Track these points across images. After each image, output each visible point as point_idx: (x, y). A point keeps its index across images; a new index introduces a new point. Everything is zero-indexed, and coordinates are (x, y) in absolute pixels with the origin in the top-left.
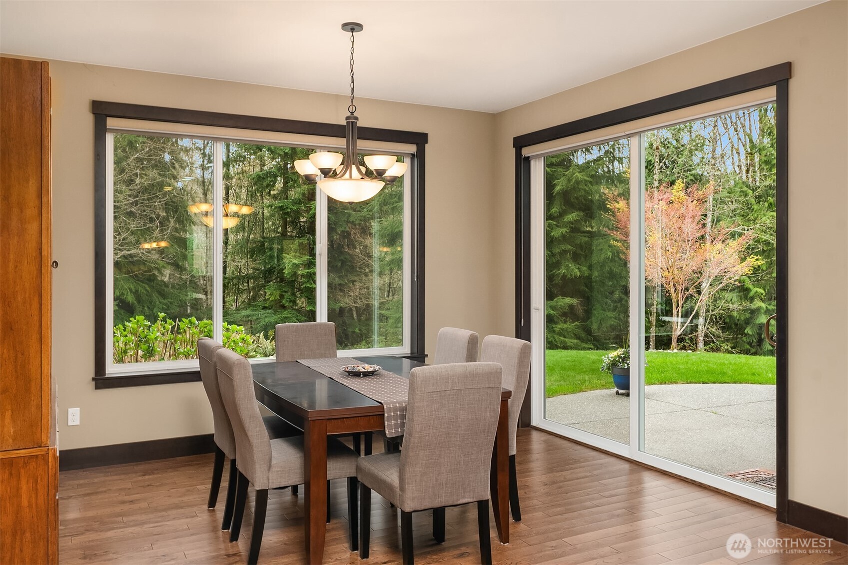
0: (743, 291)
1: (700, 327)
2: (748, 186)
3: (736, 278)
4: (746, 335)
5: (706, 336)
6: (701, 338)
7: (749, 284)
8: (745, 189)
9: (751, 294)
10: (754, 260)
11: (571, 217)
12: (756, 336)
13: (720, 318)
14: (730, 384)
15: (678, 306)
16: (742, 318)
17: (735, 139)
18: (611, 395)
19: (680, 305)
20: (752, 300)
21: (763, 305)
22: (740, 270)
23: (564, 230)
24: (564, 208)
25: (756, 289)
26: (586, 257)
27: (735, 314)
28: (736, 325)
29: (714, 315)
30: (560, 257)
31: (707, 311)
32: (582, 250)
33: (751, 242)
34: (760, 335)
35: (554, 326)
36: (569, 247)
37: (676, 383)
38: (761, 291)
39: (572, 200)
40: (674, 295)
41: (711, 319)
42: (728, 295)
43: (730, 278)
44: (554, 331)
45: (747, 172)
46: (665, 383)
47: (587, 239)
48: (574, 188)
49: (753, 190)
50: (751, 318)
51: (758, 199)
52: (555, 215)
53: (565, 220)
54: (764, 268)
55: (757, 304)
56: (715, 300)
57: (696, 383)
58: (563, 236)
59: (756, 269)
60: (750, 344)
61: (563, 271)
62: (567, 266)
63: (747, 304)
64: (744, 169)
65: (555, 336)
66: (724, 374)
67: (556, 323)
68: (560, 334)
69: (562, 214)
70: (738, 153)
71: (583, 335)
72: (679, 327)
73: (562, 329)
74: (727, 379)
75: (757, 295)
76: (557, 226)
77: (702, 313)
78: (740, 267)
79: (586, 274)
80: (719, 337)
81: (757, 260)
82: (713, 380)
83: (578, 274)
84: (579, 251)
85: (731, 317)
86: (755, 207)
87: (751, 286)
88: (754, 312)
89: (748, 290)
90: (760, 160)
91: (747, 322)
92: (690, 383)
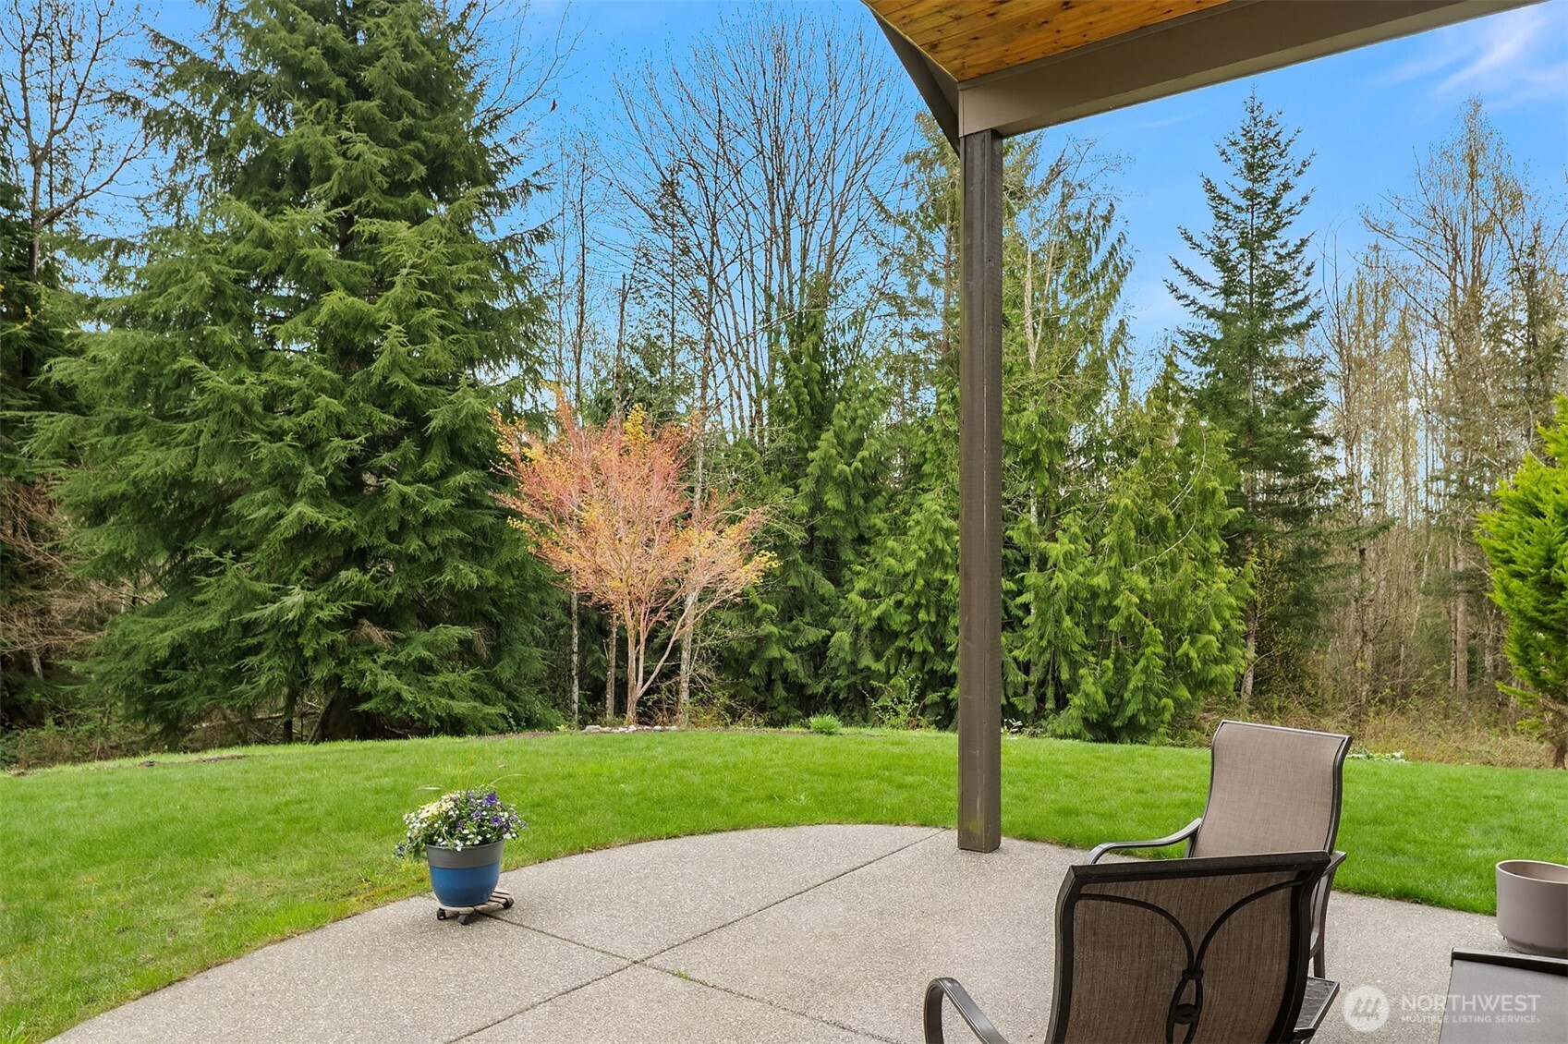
0: (746, 608)
1: (683, 667)
2: (754, 447)
3: (738, 591)
4: (750, 676)
5: (692, 681)
6: (685, 685)
7: (755, 599)
8: (750, 450)
9: (759, 613)
10: (765, 559)
11: (463, 477)
12: (765, 678)
13: (713, 652)
14: (724, 834)
15: (638, 642)
16: (746, 651)
17: (735, 379)
18: (418, 926)
19: (642, 639)
20: (759, 622)
21: (775, 630)
22: (747, 576)
23: (448, 502)
24: (449, 462)
25: (765, 606)
26: (491, 552)
27: (735, 645)
28: (737, 660)
29: (704, 648)
30: (444, 551)
31: (694, 641)
32: (485, 540)
33: (757, 533)
34: (769, 675)
35: (429, 679)
36: (458, 533)
37: (606, 846)
38: (772, 608)
39: (466, 450)
40: (630, 624)
41: (700, 656)
42: (724, 616)
43: (728, 591)
44: (430, 689)
45: (753, 425)
46: (582, 851)
47: (491, 520)
48: (467, 427)
49: (761, 453)
50: (757, 649)
51: (768, 464)
52: (433, 474)
53: (451, 483)
54: (778, 573)
55: (768, 628)
56: (706, 625)
57: (653, 839)
58: (449, 514)
59: (768, 574)
60: (756, 689)
61: (447, 576)
62: (456, 568)
63: (751, 629)
64: (747, 423)
65: (432, 698)
66: (712, 803)
67: (436, 672)
68: (441, 693)
69: (445, 474)
70: (739, 398)
71: (488, 690)
72: (640, 682)
73: (446, 684)
74: (718, 821)
75: (767, 614)
76: (436, 495)
77: (687, 644)
78: (743, 571)
79: (492, 582)
80: (710, 681)
81: (770, 559)
82: (689, 825)
83: (476, 582)
84: (480, 542)
85: (730, 649)
86: (765, 479)
87: (758, 601)
88: (762, 642)
89: (754, 607)
90: (771, 407)
91: (753, 656)
92: (640, 840)
